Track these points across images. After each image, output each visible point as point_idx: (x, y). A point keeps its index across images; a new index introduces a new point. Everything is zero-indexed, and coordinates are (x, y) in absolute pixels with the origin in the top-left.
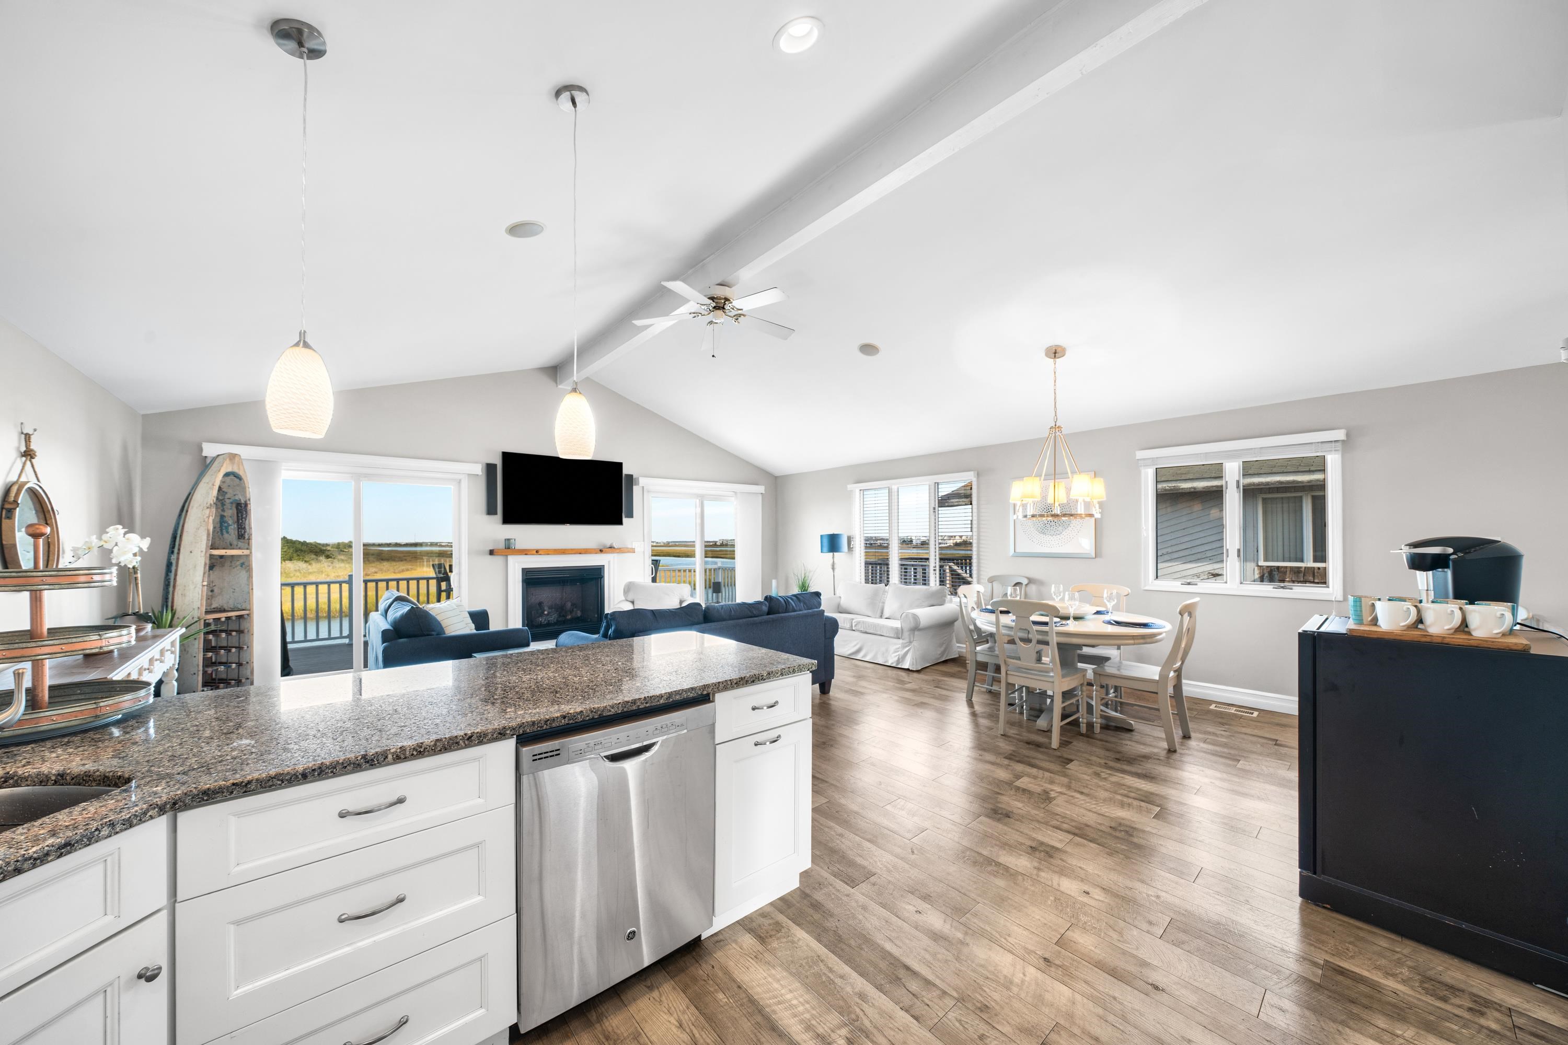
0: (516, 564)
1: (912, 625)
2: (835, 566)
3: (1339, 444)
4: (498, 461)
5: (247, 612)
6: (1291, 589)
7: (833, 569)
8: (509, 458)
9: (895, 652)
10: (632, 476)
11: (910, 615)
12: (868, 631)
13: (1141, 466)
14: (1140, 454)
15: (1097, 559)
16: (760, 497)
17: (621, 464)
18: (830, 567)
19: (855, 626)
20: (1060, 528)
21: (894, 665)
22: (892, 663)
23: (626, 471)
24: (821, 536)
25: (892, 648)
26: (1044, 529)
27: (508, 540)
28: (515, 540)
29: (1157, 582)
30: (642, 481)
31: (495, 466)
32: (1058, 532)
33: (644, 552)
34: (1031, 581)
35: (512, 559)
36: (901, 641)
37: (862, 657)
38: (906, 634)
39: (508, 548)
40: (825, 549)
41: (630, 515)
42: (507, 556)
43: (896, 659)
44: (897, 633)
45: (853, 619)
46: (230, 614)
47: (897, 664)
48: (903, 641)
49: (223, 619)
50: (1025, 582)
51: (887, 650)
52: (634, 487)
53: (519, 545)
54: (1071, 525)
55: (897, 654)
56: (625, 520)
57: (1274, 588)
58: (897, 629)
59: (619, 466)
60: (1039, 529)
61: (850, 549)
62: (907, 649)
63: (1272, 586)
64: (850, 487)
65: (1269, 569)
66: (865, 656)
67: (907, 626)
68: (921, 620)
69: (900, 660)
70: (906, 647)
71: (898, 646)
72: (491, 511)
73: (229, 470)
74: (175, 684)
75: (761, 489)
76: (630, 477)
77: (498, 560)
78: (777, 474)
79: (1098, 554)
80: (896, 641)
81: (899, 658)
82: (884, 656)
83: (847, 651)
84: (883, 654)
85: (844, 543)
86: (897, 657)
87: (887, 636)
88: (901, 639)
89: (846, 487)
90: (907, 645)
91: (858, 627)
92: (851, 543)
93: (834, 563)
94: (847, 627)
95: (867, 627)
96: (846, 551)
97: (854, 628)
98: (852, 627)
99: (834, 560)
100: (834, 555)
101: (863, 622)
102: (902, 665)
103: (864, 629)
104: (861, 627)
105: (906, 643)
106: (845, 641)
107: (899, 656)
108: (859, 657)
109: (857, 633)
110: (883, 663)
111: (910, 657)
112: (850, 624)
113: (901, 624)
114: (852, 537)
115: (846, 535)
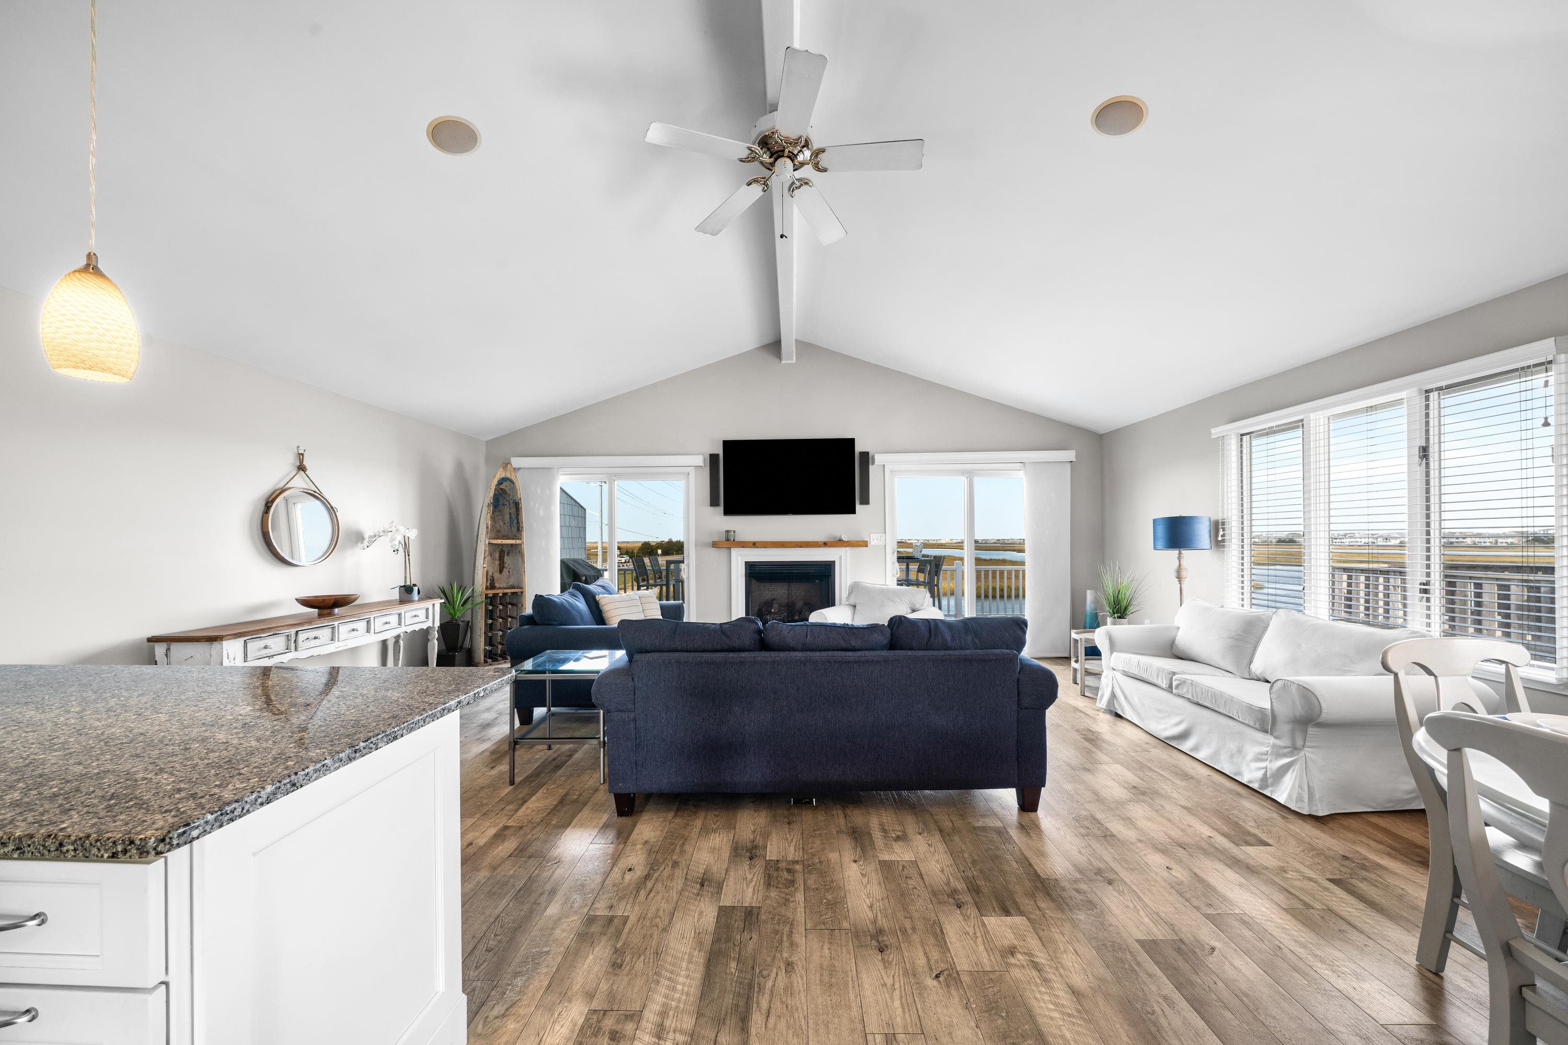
0: (739, 558)
1: (1299, 711)
2: (1184, 574)
4: (719, 451)
5: (520, 590)
7: (1179, 578)
8: (728, 445)
9: (1258, 760)
10: (867, 453)
11: (1294, 688)
12: (1201, 702)
16: (1069, 466)
17: (853, 440)
18: (1174, 574)
19: (1177, 686)
21: (1255, 786)
22: (1250, 782)
23: (859, 448)
24: (1154, 521)
25: (1252, 751)
27: (728, 532)
28: (734, 532)
30: (879, 459)
31: (717, 455)
33: (885, 546)
35: (734, 552)
36: (1272, 740)
37: (1191, 750)
38: (1284, 728)
39: (728, 542)
40: (1160, 543)
41: (865, 501)
42: (730, 548)
43: (1260, 774)
44: (1263, 721)
45: (1174, 674)
46: (506, 591)
47: (1262, 787)
48: (1277, 742)
49: (501, 595)
51: (1240, 751)
52: (871, 467)
53: (740, 537)
55: (1263, 765)
56: (858, 507)
58: (1262, 711)
59: (851, 442)
61: (1218, 543)
62: (1286, 760)
64: (1216, 432)
66: (1196, 748)
67: (1283, 711)
68: (1324, 705)
69: (1270, 781)
70: (1284, 755)
71: (1264, 749)
72: (714, 503)
73: (503, 476)
74: (436, 642)
75: (1070, 455)
76: (865, 456)
77: (722, 553)
78: (1101, 430)
80: (1260, 736)
81: (1265, 774)
82: (1234, 759)
83: (1165, 729)
84: (1232, 756)
85: (1203, 533)
86: (1263, 772)
87: (1241, 720)
88: (1271, 734)
89: (1213, 431)
90: (1288, 752)
91: (1183, 691)
92: (1221, 533)
93: (1182, 567)
94: (1164, 686)
95: (1200, 694)
96: (1208, 547)
97: (1174, 691)
98: (1171, 686)
99: (1182, 563)
100: (1180, 553)
101: (1192, 684)
102: (1272, 792)
103: (1193, 696)
104: (1188, 691)
105: (1285, 748)
106: (1159, 711)
107: (1266, 772)
108: (1186, 746)
109: (1180, 702)
110: (1231, 773)
111: (1292, 782)
112: (1168, 682)
113: (1272, 703)
114: (1223, 524)
115: (1208, 519)
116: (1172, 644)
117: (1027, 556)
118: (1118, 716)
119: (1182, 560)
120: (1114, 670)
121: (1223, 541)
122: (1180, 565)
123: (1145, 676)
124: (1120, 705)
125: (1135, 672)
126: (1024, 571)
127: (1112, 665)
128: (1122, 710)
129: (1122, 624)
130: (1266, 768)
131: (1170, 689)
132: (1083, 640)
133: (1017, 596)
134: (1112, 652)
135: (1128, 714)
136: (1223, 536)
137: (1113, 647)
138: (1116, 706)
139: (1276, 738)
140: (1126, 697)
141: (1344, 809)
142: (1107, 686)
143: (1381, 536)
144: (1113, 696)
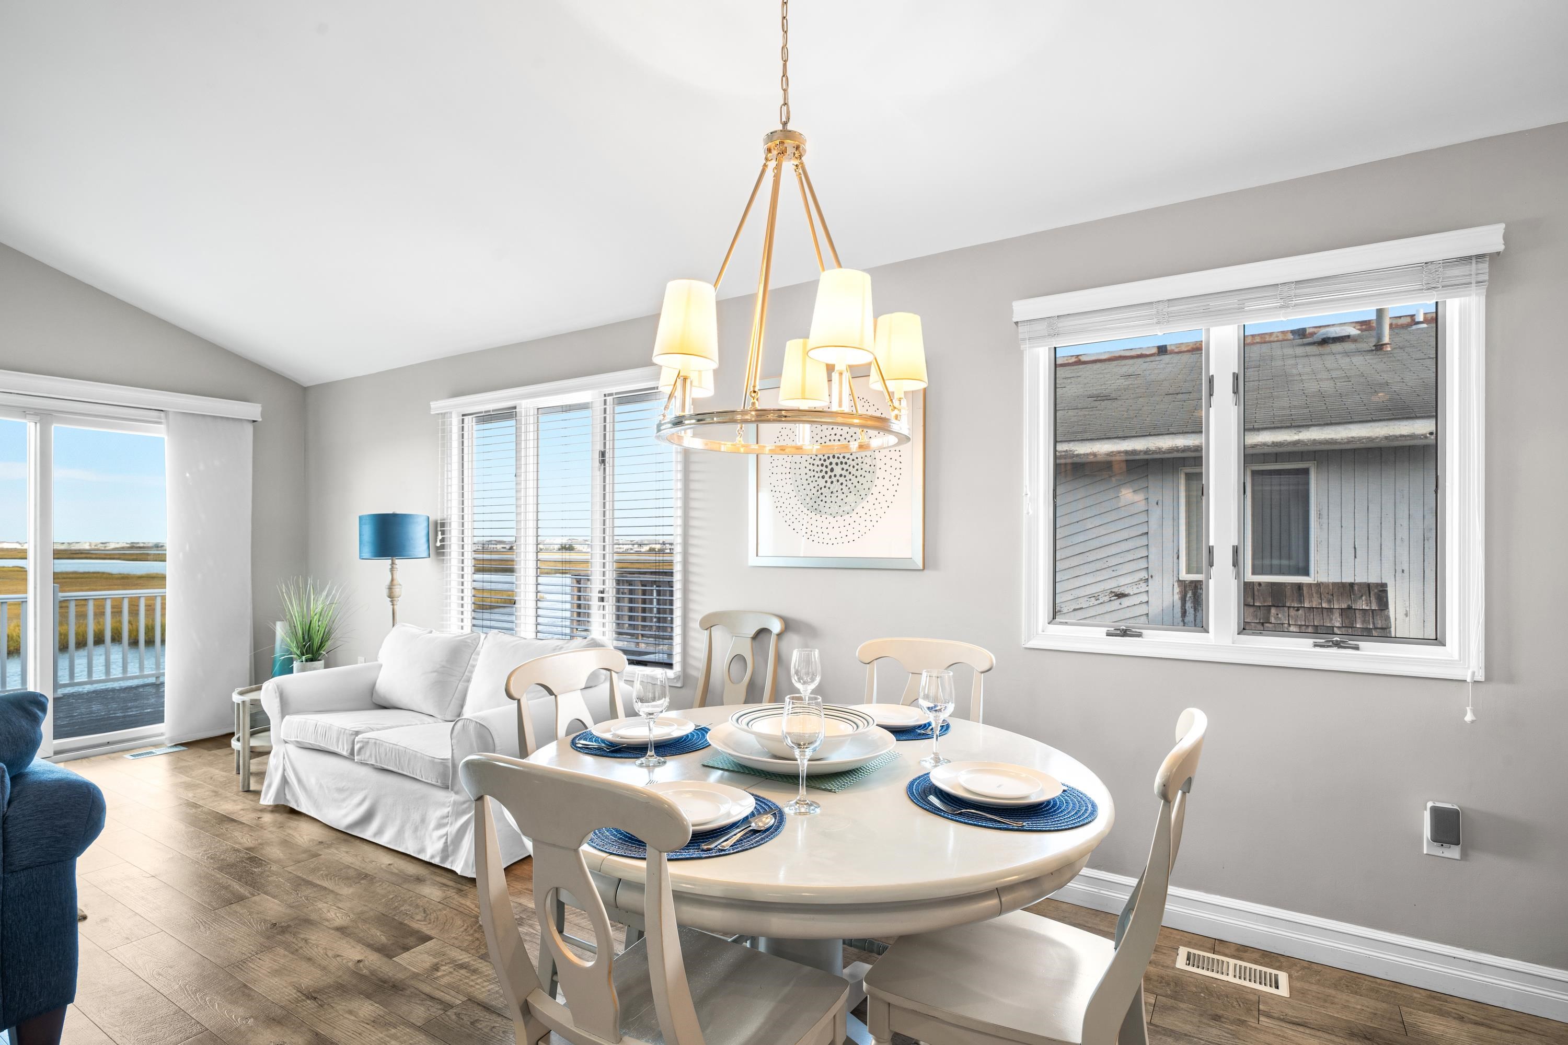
1: (477, 752)
2: (397, 590)
3: (1485, 266)
6: (1357, 648)
7: (391, 596)
9: (440, 826)
11: (474, 725)
12: (385, 767)
13: (1024, 340)
14: (1023, 309)
15: (925, 571)
16: (249, 428)
19: (360, 749)
20: (851, 498)
21: (436, 861)
22: (432, 858)
24: (360, 519)
25: (435, 815)
26: (819, 501)
29: (1055, 629)
32: (847, 508)
34: (789, 625)
36: (452, 797)
37: (374, 835)
38: (463, 778)
40: (367, 549)
43: (440, 845)
44: (444, 776)
45: (357, 733)
47: (445, 858)
48: (457, 798)
50: (776, 627)
51: (423, 821)
54: (874, 490)
57: (1316, 645)
58: (443, 762)
60: (808, 499)
62: (462, 817)
63: (1311, 641)
64: (437, 406)
65: (1193, 585)
66: (380, 832)
67: (463, 759)
68: (497, 742)
69: (450, 849)
70: (461, 812)
71: (446, 810)
78: (307, 384)
79: (928, 561)
80: (441, 795)
81: (446, 842)
82: (418, 833)
83: (346, 816)
84: (416, 829)
85: (418, 536)
86: (443, 840)
87: (424, 780)
88: (452, 790)
89: (433, 405)
90: (467, 808)
91: (365, 756)
92: (440, 537)
93: (395, 582)
94: (345, 753)
95: (383, 756)
96: (425, 554)
97: (356, 758)
98: (352, 753)
99: (395, 577)
100: (393, 563)
101: (375, 743)
102: (452, 862)
103: (376, 761)
104: (371, 755)
105: (464, 802)
106: (340, 790)
107: (447, 839)
108: (368, 834)
109: (364, 771)
110: (414, 852)
111: (469, 843)
112: (350, 747)
113: (453, 750)
114: (443, 525)
115: (425, 518)
116: (372, 689)
117: (170, 568)
118: (293, 812)
119: (395, 572)
120: (286, 742)
121: (442, 547)
122: (392, 580)
123: (323, 745)
124: (294, 795)
125: (311, 741)
126: (163, 598)
127: (282, 737)
128: (297, 802)
129: (315, 669)
130: (447, 834)
131: (351, 757)
132: (248, 704)
133: (150, 642)
134: (283, 717)
135: (304, 807)
136: (443, 540)
137: (285, 708)
138: (288, 797)
139: (457, 793)
140: (299, 781)
141: (521, 855)
142: (276, 769)
143: (637, 543)
144: (285, 781)
